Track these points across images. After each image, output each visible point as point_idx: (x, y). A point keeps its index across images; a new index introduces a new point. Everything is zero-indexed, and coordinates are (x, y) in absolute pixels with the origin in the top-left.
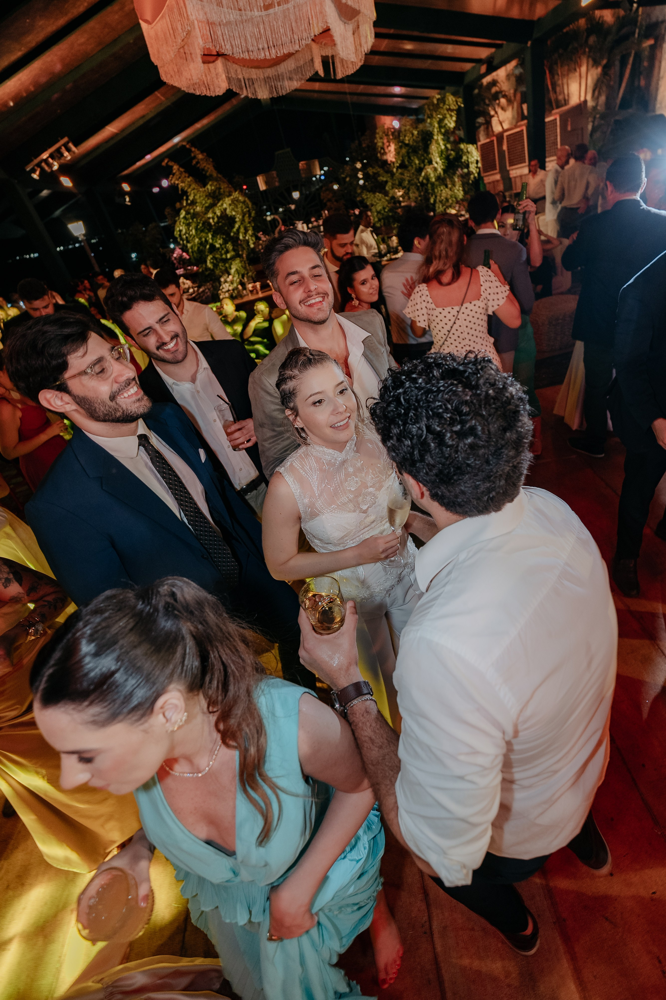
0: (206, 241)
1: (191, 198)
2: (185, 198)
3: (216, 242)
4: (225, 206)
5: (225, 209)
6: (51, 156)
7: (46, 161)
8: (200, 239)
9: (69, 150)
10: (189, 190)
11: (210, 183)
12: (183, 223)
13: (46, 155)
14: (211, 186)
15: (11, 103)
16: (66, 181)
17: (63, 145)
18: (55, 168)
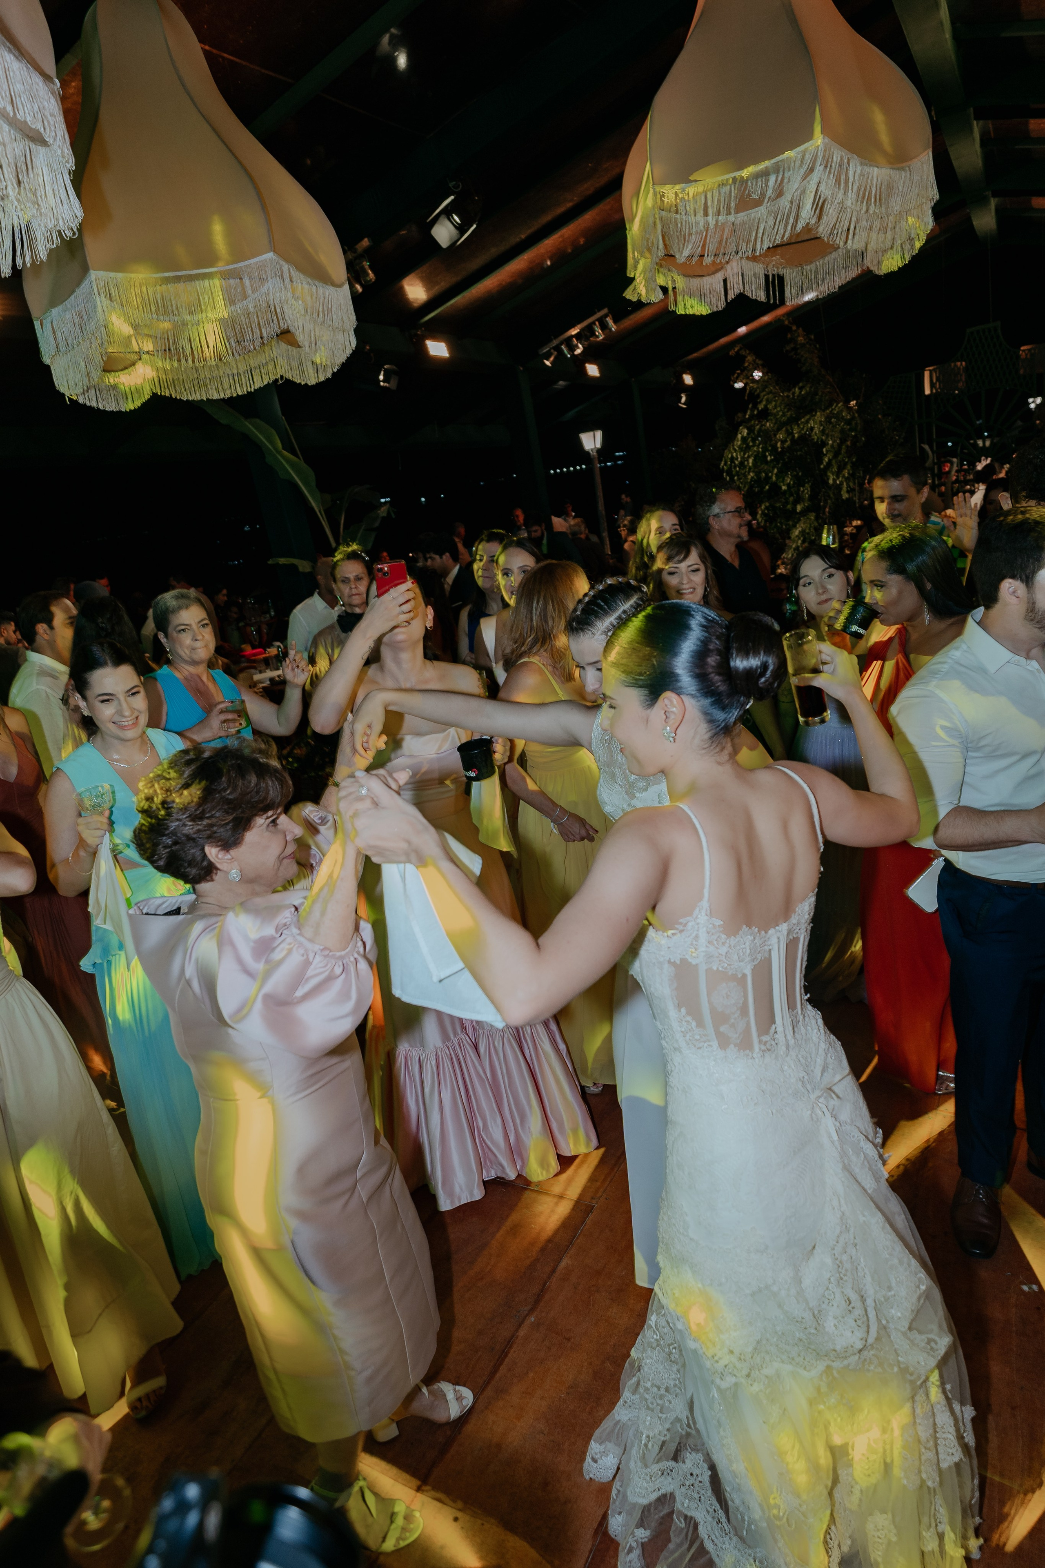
0: (768, 478)
1: (761, 407)
2: (750, 406)
3: (783, 481)
4: (811, 424)
5: (812, 429)
6: (578, 336)
7: (568, 342)
8: (758, 474)
9: (604, 327)
10: (762, 394)
11: (801, 384)
12: (739, 447)
13: (574, 331)
14: (801, 389)
15: (549, 263)
16: (593, 370)
17: (598, 320)
18: (578, 351)
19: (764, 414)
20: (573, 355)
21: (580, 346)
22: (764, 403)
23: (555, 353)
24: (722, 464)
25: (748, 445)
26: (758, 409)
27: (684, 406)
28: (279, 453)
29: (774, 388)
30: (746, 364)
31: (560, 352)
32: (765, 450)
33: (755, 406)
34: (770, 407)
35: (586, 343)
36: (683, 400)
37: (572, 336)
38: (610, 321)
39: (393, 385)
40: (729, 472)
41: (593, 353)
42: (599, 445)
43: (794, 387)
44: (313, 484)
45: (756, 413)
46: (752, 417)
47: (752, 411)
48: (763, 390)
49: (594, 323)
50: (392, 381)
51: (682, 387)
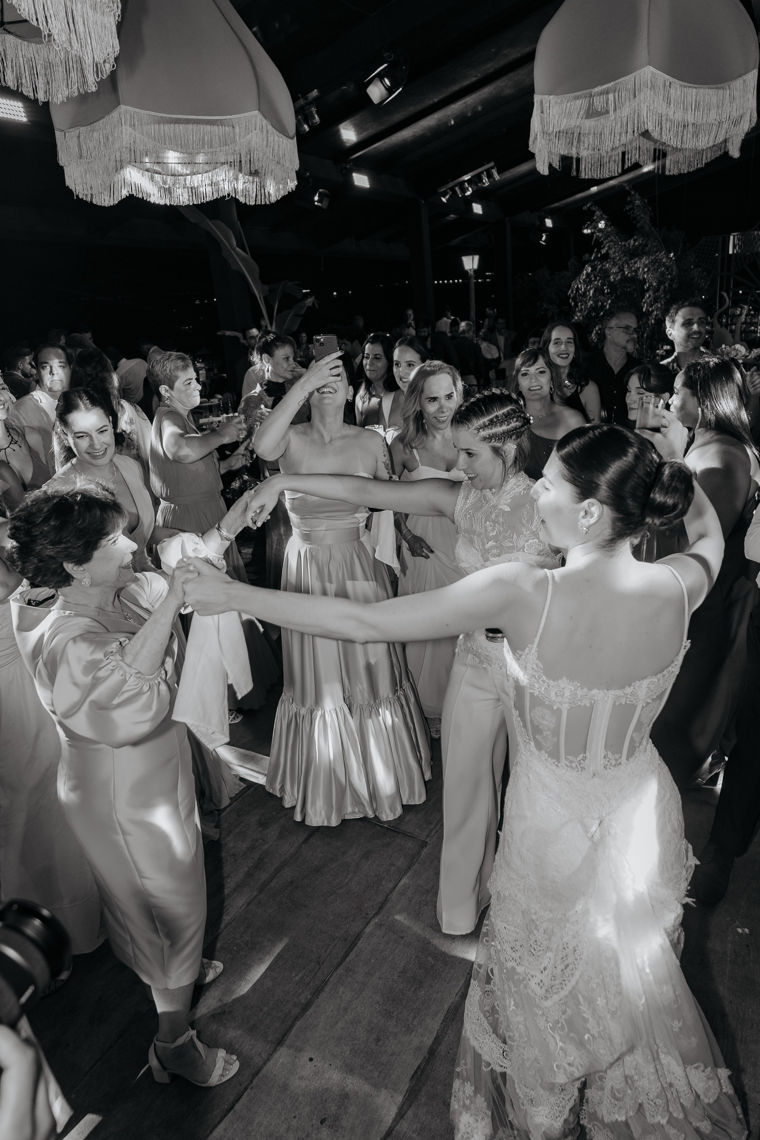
0: (603, 307)
1: (603, 251)
2: (595, 250)
6: (469, 181)
7: (461, 185)
8: (596, 302)
9: (490, 176)
10: (605, 242)
11: (635, 237)
12: (584, 280)
13: (467, 177)
14: (635, 240)
15: (453, 122)
16: (477, 209)
17: (485, 170)
18: (468, 193)
19: (606, 257)
20: (464, 196)
21: (470, 189)
22: (606, 249)
23: (451, 193)
24: (570, 292)
25: (590, 279)
26: (601, 253)
27: (544, 243)
28: (234, 249)
29: (615, 238)
30: (595, 218)
31: (454, 193)
32: (603, 285)
33: (599, 251)
34: (611, 252)
35: (475, 188)
36: (544, 238)
37: (465, 181)
38: (495, 172)
39: (325, 205)
40: (574, 299)
41: (479, 196)
42: (476, 267)
43: (630, 238)
44: (257, 275)
45: (599, 255)
46: (596, 258)
47: (597, 254)
48: (605, 238)
49: (482, 172)
50: (324, 202)
51: (544, 228)
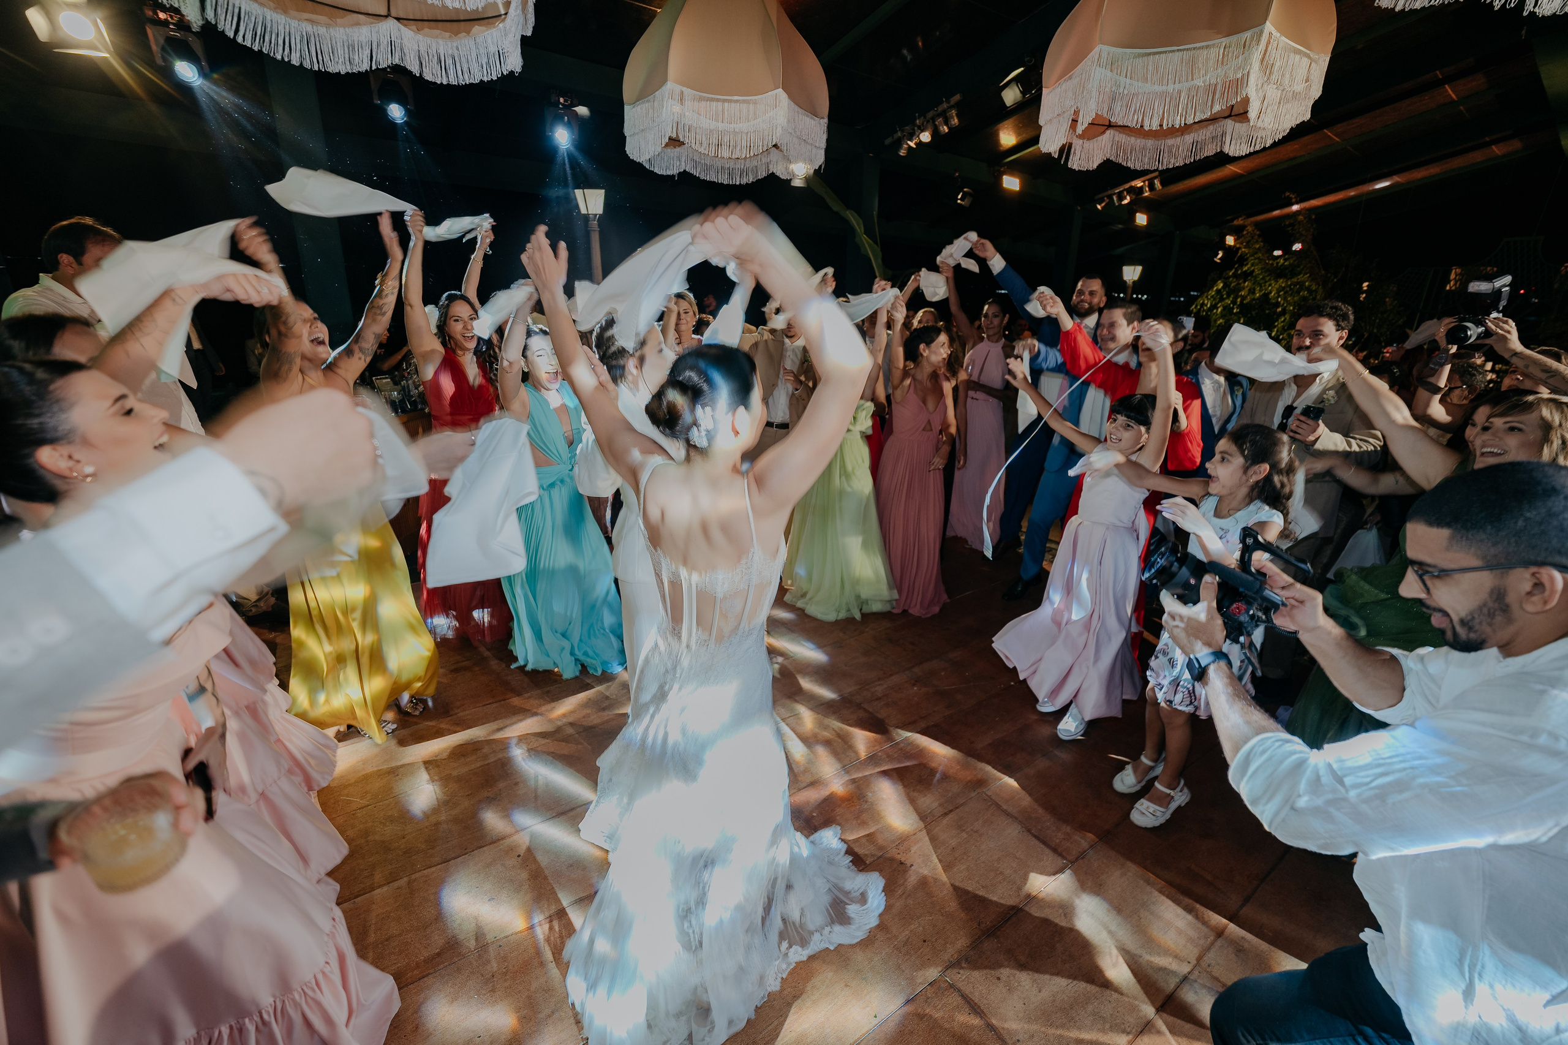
6: (1128, 190)
7: (1120, 194)
9: (1152, 186)
13: (1127, 186)
16: (1141, 219)
17: (1148, 180)
18: (1125, 202)
19: (1246, 276)
20: (1121, 205)
21: (1128, 198)
23: (1106, 201)
24: (1194, 306)
27: (1218, 261)
29: (1263, 255)
30: (1245, 233)
31: (1111, 200)
33: (1242, 265)
35: (1134, 197)
36: (1220, 256)
37: (1124, 190)
38: (1156, 182)
39: (967, 203)
41: (1142, 205)
42: (1137, 277)
45: (1239, 272)
46: (1235, 275)
47: (1237, 270)
48: (1252, 255)
49: (1144, 181)
50: (966, 200)
51: (1222, 245)
